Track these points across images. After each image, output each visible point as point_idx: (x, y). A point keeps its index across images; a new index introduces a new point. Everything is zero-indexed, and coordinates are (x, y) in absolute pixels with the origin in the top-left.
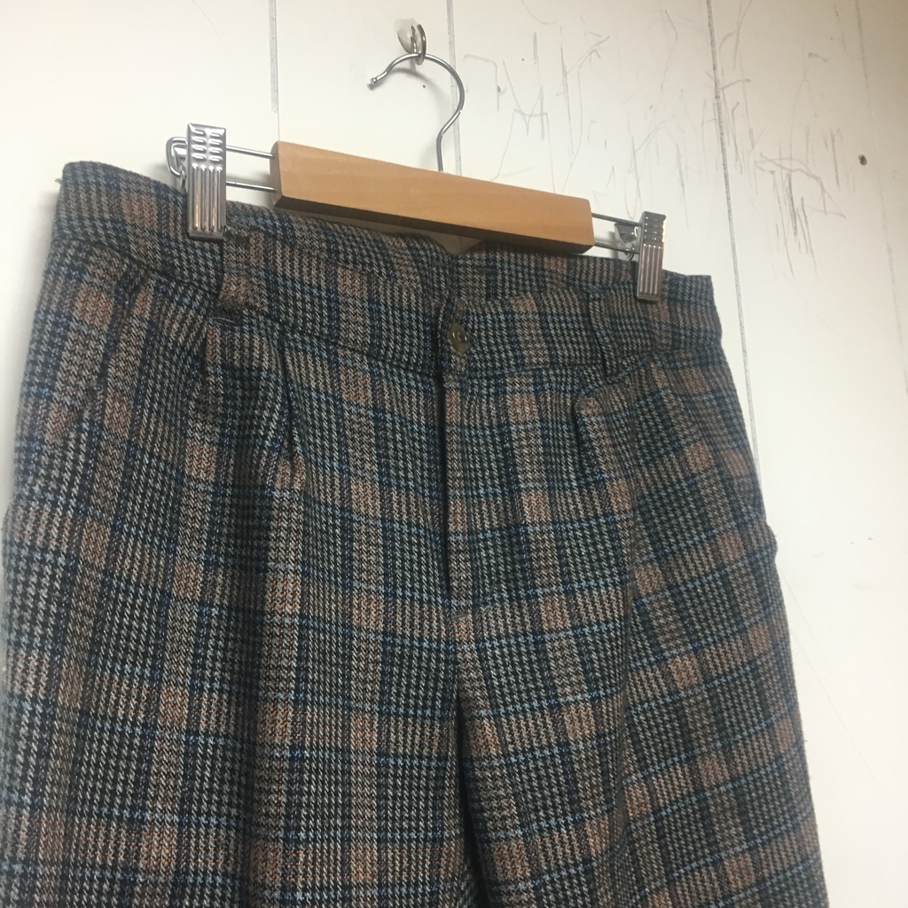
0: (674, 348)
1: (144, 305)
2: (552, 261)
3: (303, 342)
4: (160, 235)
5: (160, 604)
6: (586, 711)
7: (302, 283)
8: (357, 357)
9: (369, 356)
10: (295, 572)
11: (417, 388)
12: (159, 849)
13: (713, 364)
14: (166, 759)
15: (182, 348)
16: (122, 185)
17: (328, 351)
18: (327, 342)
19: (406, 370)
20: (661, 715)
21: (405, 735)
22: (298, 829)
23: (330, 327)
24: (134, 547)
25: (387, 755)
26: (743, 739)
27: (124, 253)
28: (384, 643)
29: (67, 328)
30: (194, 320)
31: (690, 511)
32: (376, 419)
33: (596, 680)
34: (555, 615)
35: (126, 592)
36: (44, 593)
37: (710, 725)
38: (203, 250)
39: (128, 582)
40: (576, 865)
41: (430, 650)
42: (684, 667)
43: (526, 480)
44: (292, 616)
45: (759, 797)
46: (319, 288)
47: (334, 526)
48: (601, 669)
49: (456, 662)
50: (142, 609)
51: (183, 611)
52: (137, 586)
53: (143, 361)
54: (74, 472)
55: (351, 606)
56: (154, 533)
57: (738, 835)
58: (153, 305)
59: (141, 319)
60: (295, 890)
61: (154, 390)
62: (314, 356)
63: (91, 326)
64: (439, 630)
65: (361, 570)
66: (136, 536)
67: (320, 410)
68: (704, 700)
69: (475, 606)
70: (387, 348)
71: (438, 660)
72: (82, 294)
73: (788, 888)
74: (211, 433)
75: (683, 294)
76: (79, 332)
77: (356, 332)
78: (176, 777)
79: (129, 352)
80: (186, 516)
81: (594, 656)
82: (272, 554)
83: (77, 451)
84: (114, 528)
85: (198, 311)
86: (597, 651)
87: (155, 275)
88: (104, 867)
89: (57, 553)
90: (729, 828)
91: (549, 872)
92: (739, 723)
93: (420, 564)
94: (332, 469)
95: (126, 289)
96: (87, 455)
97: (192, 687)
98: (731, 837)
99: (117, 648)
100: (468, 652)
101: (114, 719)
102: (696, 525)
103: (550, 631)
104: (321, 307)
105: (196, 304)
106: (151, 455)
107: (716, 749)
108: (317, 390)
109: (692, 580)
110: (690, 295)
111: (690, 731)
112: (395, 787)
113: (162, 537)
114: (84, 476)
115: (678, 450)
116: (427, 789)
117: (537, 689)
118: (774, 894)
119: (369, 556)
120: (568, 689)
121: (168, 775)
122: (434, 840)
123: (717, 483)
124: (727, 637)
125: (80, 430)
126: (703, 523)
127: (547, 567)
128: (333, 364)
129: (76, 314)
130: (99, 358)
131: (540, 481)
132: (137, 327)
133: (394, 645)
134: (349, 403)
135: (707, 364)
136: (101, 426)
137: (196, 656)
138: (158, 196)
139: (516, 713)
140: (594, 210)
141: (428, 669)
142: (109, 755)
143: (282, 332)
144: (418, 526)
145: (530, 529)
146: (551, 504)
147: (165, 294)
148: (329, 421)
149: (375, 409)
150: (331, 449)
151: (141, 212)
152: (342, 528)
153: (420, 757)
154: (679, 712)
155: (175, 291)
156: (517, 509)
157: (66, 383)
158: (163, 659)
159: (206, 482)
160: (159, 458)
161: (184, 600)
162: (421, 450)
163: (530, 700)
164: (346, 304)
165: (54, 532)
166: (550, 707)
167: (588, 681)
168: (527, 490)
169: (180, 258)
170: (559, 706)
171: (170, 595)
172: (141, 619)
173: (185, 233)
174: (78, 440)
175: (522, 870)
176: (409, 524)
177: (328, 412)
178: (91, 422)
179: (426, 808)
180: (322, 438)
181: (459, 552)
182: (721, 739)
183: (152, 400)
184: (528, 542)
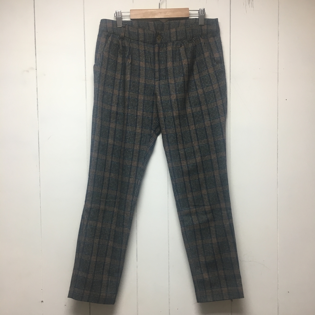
0: (207, 34)
1: (110, 39)
2: (182, 21)
3: (133, 41)
4: (113, 28)
5: (114, 79)
6: (175, 95)
7: (133, 32)
8: (142, 43)
9: (144, 42)
10: (129, 74)
11: (152, 47)
12: (114, 109)
13: (216, 36)
14: (115, 98)
15: (116, 44)
16: (107, 22)
17: (137, 42)
18: (137, 41)
19: (150, 44)
20: (195, 99)
21: (148, 98)
22: (129, 107)
23: (138, 38)
24: (110, 72)
25: (145, 100)
26: (210, 103)
27: (107, 31)
28: (145, 85)
29: (100, 43)
30: (118, 40)
31: (204, 64)
32: (145, 52)
33: (177, 91)
34: (172, 81)
35: (109, 77)
36: (97, 76)
37: (204, 100)
38: (119, 29)
39: (109, 76)
40: (171, 117)
41: (151, 86)
42: (200, 91)
43: (168, 60)
44: (129, 80)
45: (212, 112)
46: (136, 33)
47: (137, 69)
48: (178, 89)
49: (155, 88)
50: (111, 79)
51: (117, 80)
52: (110, 76)
53: (110, 47)
54: (100, 62)
55: (140, 80)
56: (113, 70)
57: (208, 118)
58: (111, 39)
59: (109, 41)
60: (128, 114)
61: (112, 50)
62: (135, 43)
63: (103, 43)
64: (153, 83)
65: (141, 75)
66: (110, 70)
67: (136, 51)
68: (203, 96)
69: (159, 80)
70: (147, 41)
71: (152, 88)
72: (101, 39)
73: (216, 127)
74: (121, 56)
75: (209, 23)
76: (101, 44)
77: (142, 39)
78: (117, 101)
79: (108, 46)
80: (118, 68)
81: (177, 87)
82: (126, 72)
83: (100, 59)
84: (106, 69)
85: (118, 39)
86: (178, 87)
87: (112, 34)
88: (108, 110)
89: (98, 72)
90: (207, 117)
91: (167, 117)
92: (210, 100)
93: (150, 74)
94: (137, 60)
95: (107, 37)
96: (102, 60)
97: (119, 90)
98: (207, 118)
99: (108, 84)
100: (157, 87)
101: (108, 93)
102: (205, 67)
103: (171, 84)
104: (136, 35)
105: (118, 38)
106: (112, 59)
107: (205, 104)
108: (135, 49)
109: (203, 76)
110: (211, 23)
111: (200, 101)
112: (146, 105)
113: (114, 71)
114: (101, 62)
115: (203, 54)
116: (151, 105)
117: (168, 92)
118: (214, 128)
119: (143, 73)
120: (172, 92)
121: (115, 100)
122: (152, 112)
123: (209, 59)
124: (209, 86)
125: (101, 56)
126: (206, 66)
127: (171, 74)
128: (138, 44)
129: (101, 41)
130: (104, 47)
131: (171, 60)
132: (109, 42)
133: (146, 85)
134: (141, 50)
135: (214, 36)
136: (104, 56)
137: (119, 86)
138: (112, 22)
139: (164, 95)
140: (189, 10)
141: (151, 89)
142: (107, 97)
143: (130, 40)
144: (150, 68)
145: (168, 68)
146: (173, 64)
147: (113, 37)
148: (137, 53)
149: (144, 51)
150: (137, 57)
151: (110, 25)
152: (139, 69)
153: (150, 101)
154: (199, 98)
155: (115, 36)
156: (167, 65)
157: (100, 51)
158: (114, 86)
159: (121, 63)
160: (113, 60)
161: (118, 79)
162: (152, 57)
163: (166, 94)
164: (140, 35)
165: (98, 69)
166: (169, 95)
167: (175, 91)
168: (169, 62)
169: (116, 31)
170: (171, 94)
171: (115, 78)
172: (111, 81)
173: (117, 27)
174: (100, 58)
175: (162, 116)
176: (149, 68)
177: (137, 52)
178: (102, 55)
179: (151, 108)
180: (136, 56)
181: (157, 72)
182: (206, 103)
183: (111, 52)
184: (168, 70)
